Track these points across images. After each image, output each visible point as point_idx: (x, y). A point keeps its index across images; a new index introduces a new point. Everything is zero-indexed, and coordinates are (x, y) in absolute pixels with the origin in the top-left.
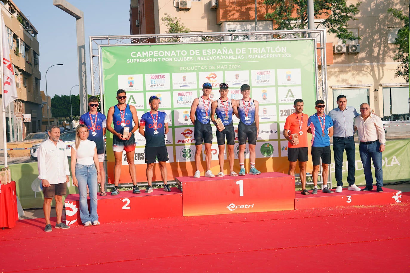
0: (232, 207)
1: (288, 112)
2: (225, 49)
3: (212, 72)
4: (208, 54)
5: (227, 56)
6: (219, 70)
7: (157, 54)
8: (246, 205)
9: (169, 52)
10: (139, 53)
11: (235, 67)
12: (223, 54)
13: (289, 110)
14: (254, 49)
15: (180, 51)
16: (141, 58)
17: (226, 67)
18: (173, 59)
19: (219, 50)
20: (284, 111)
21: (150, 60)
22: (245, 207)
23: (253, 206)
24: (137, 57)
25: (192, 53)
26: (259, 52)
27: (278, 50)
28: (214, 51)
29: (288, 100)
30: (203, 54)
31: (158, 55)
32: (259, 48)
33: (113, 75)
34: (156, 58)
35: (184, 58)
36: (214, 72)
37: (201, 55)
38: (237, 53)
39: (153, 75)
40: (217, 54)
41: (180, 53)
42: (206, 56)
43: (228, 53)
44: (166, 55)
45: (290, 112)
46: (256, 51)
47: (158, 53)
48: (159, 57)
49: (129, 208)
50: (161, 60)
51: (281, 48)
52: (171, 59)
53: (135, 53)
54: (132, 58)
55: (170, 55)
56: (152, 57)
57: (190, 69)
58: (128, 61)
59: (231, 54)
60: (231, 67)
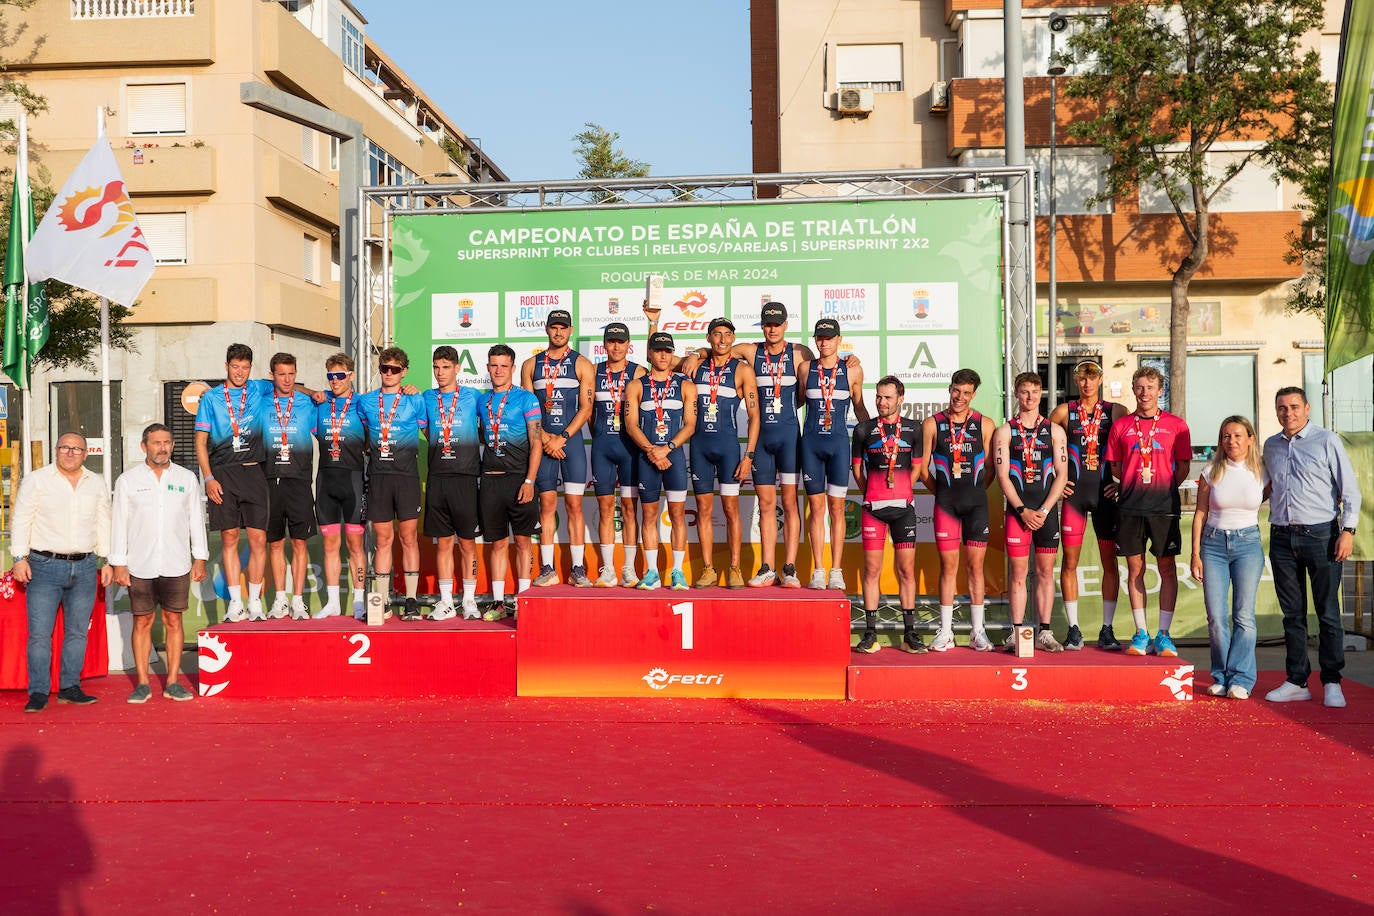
0: (658, 678)
1: (915, 411)
2: (733, 224)
3: (694, 289)
4: (684, 236)
5: (738, 244)
6: (714, 283)
7: (540, 236)
8: (700, 676)
9: (574, 229)
10: (491, 232)
11: (762, 274)
12: (728, 236)
13: (920, 405)
14: (819, 223)
15: (605, 228)
16: (496, 247)
17: (734, 274)
18: (584, 252)
19: (716, 226)
20: (904, 408)
21: (522, 253)
22: (698, 682)
23: (719, 680)
24: (486, 243)
25: (639, 233)
26: (834, 234)
27: (891, 226)
28: (702, 229)
29: (915, 375)
30: (671, 237)
31: (543, 238)
32: (834, 222)
33: (420, 292)
34: (537, 246)
35: (616, 247)
36: (699, 290)
37: (664, 239)
38: (768, 234)
39: (526, 294)
40: (711, 237)
41: (605, 233)
42: (676, 243)
43: (741, 235)
44: (564, 240)
46: (825, 230)
47: (543, 233)
48: (546, 244)
49: (367, 661)
50: (551, 252)
51: (900, 224)
52: (577, 251)
53: (480, 232)
54: (473, 247)
55: (578, 238)
56: (528, 243)
57: (629, 280)
58: (461, 255)
59: (750, 238)
60: (750, 275)
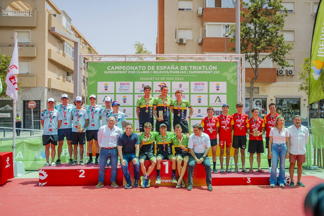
2: (173, 66)
3: (163, 82)
4: (161, 69)
5: (174, 71)
6: (168, 81)
7: (125, 68)
8: (170, 180)
9: (133, 67)
10: (113, 67)
11: (180, 79)
12: (171, 69)
14: (193, 67)
15: (141, 67)
16: (114, 70)
17: (173, 79)
18: (136, 72)
19: (169, 67)
21: (120, 72)
22: (169, 182)
24: (111, 70)
25: (149, 68)
26: (197, 69)
27: (211, 68)
28: (165, 67)
29: (217, 104)
30: (157, 69)
31: (126, 69)
32: (197, 67)
33: (95, 81)
34: (124, 71)
35: (144, 71)
36: (164, 82)
38: (181, 69)
39: (121, 82)
40: (167, 69)
42: (159, 71)
43: (175, 69)
44: (131, 69)
45: (218, 113)
46: (195, 68)
47: (126, 67)
49: (84, 176)
50: (127, 72)
51: (213, 67)
52: (134, 72)
53: (110, 67)
54: (108, 70)
55: (134, 69)
56: (122, 70)
57: (147, 79)
58: (105, 72)
59: (177, 70)
60: (177, 79)
